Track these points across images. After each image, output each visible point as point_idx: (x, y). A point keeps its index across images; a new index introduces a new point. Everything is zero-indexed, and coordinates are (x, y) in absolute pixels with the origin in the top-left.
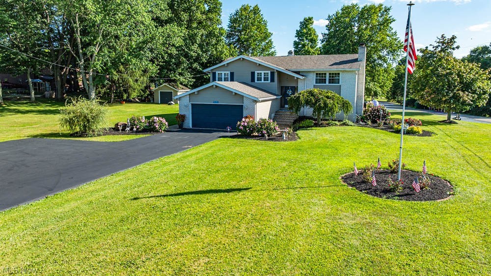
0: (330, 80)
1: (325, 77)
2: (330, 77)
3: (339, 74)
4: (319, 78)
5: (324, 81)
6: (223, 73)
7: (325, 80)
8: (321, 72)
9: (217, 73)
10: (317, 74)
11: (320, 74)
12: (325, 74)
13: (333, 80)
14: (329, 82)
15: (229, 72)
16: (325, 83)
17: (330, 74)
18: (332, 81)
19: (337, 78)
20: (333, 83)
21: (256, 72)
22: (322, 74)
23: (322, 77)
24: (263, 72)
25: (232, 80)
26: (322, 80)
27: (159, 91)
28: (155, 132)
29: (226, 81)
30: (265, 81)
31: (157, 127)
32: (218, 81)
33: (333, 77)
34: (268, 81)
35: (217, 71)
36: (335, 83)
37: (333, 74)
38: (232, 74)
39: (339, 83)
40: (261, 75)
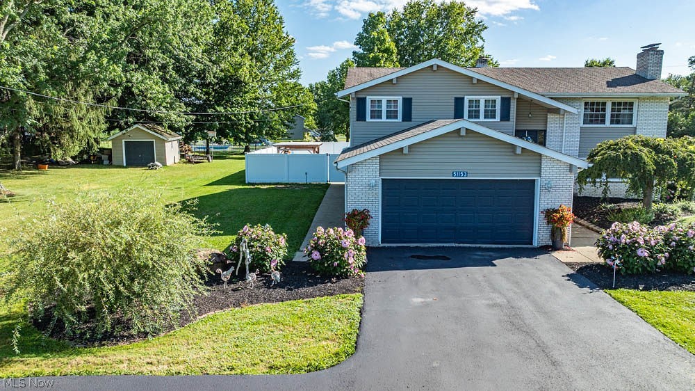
0: (612, 116)
1: (604, 110)
2: (613, 110)
3: (631, 104)
4: (589, 112)
5: (601, 119)
6: (384, 99)
7: (604, 116)
8: (595, 100)
9: (369, 99)
10: (586, 104)
11: (593, 104)
12: (604, 104)
13: (618, 116)
14: (612, 122)
15: (400, 99)
16: (603, 122)
17: (614, 104)
18: (616, 119)
19: (627, 112)
20: (618, 122)
21: (467, 99)
22: (598, 104)
23: (598, 110)
24: (482, 99)
25: (407, 116)
26: (597, 116)
27: (123, 141)
28: (343, 278)
29: (391, 118)
30: (488, 118)
31: (350, 262)
32: (371, 118)
33: (619, 110)
34: (495, 118)
35: (369, 95)
36: (623, 124)
37: (620, 104)
38: (407, 102)
39: (632, 124)
40: (479, 106)
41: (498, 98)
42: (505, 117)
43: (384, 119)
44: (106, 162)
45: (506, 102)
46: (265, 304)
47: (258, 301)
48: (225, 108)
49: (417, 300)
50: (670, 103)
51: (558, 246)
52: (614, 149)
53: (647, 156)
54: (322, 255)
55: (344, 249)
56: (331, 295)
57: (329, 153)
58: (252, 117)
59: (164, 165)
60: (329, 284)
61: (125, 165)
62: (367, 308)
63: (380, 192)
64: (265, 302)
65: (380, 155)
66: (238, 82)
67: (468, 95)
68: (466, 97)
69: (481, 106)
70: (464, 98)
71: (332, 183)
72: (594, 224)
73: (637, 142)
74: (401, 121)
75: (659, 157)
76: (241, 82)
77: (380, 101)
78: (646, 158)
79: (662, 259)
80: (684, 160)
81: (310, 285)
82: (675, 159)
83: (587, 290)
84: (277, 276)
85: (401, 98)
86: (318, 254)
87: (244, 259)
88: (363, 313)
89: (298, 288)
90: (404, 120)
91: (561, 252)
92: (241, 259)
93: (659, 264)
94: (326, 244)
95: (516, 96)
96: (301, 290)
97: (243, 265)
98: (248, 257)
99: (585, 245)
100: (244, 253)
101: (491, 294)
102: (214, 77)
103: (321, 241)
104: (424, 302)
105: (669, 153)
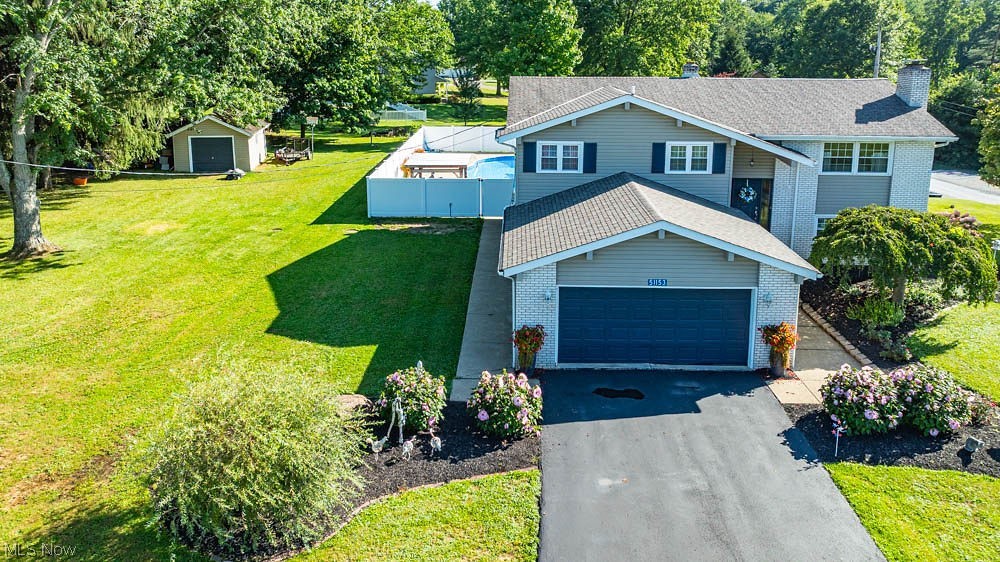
0: (861, 161)
1: (850, 153)
2: (862, 153)
3: (886, 146)
4: (831, 156)
5: (846, 165)
6: (560, 145)
7: (850, 161)
9: (540, 144)
10: (827, 146)
11: (835, 146)
12: (851, 146)
13: (868, 161)
14: (861, 169)
15: (581, 145)
16: (848, 169)
17: (863, 146)
18: (866, 165)
19: (880, 156)
20: (868, 170)
21: (669, 145)
22: (842, 145)
23: (842, 154)
24: (689, 145)
25: (590, 165)
26: (840, 161)
27: (189, 137)
28: (515, 440)
29: (568, 168)
30: (697, 169)
31: (524, 423)
32: (543, 168)
33: (870, 154)
34: (705, 169)
35: (540, 139)
36: (874, 171)
37: (871, 146)
38: (591, 150)
39: (886, 171)
40: (685, 153)
41: (710, 145)
42: (719, 168)
43: (560, 170)
44: (165, 167)
45: (720, 149)
46: (426, 487)
47: (418, 483)
48: (329, 80)
49: (604, 482)
50: (936, 146)
51: (779, 373)
52: (855, 231)
53: (896, 244)
54: (489, 414)
55: (517, 409)
56: (503, 470)
57: (481, 178)
58: (367, 88)
59: (247, 170)
60: (500, 451)
61: (192, 170)
62: (547, 499)
63: (558, 305)
64: (426, 483)
65: (557, 262)
66: (347, 43)
67: (670, 140)
68: (667, 143)
69: (687, 154)
70: (664, 144)
71: (485, 218)
72: (828, 321)
73: (885, 220)
74: (581, 172)
75: (911, 245)
76: (351, 43)
77: (554, 148)
78: (893, 247)
79: (894, 420)
80: (942, 250)
81: (478, 454)
82: (930, 248)
83: (803, 462)
84: (437, 443)
85: (582, 143)
86: (486, 414)
87: (397, 420)
88: (543, 509)
89: (462, 459)
90: (586, 171)
91: (781, 382)
92: (393, 420)
93: (891, 426)
94: (495, 399)
95: (734, 144)
96: (468, 463)
97: (396, 429)
98: (402, 418)
99: (813, 367)
100: (397, 415)
101: (690, 470)
102: (315, 41)
103: (488, 396)
104: (614, 485)
105: (924, 240)
